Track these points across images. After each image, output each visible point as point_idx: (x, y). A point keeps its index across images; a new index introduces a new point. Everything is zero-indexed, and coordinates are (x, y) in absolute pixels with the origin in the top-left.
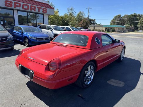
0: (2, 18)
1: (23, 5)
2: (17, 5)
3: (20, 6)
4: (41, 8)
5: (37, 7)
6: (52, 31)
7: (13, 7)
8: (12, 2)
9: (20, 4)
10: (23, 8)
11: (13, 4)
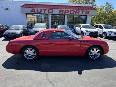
0: (58, 21)
1: (71, 11)
2: (67, 11)
3: (68, 12)
4: (84, 11)
5: (81, 11)
6: (80, 29)
7: (64, 14)
8: (63, 10)
9: (68, 11)
10: (70, 13)
11: (64, 12)
